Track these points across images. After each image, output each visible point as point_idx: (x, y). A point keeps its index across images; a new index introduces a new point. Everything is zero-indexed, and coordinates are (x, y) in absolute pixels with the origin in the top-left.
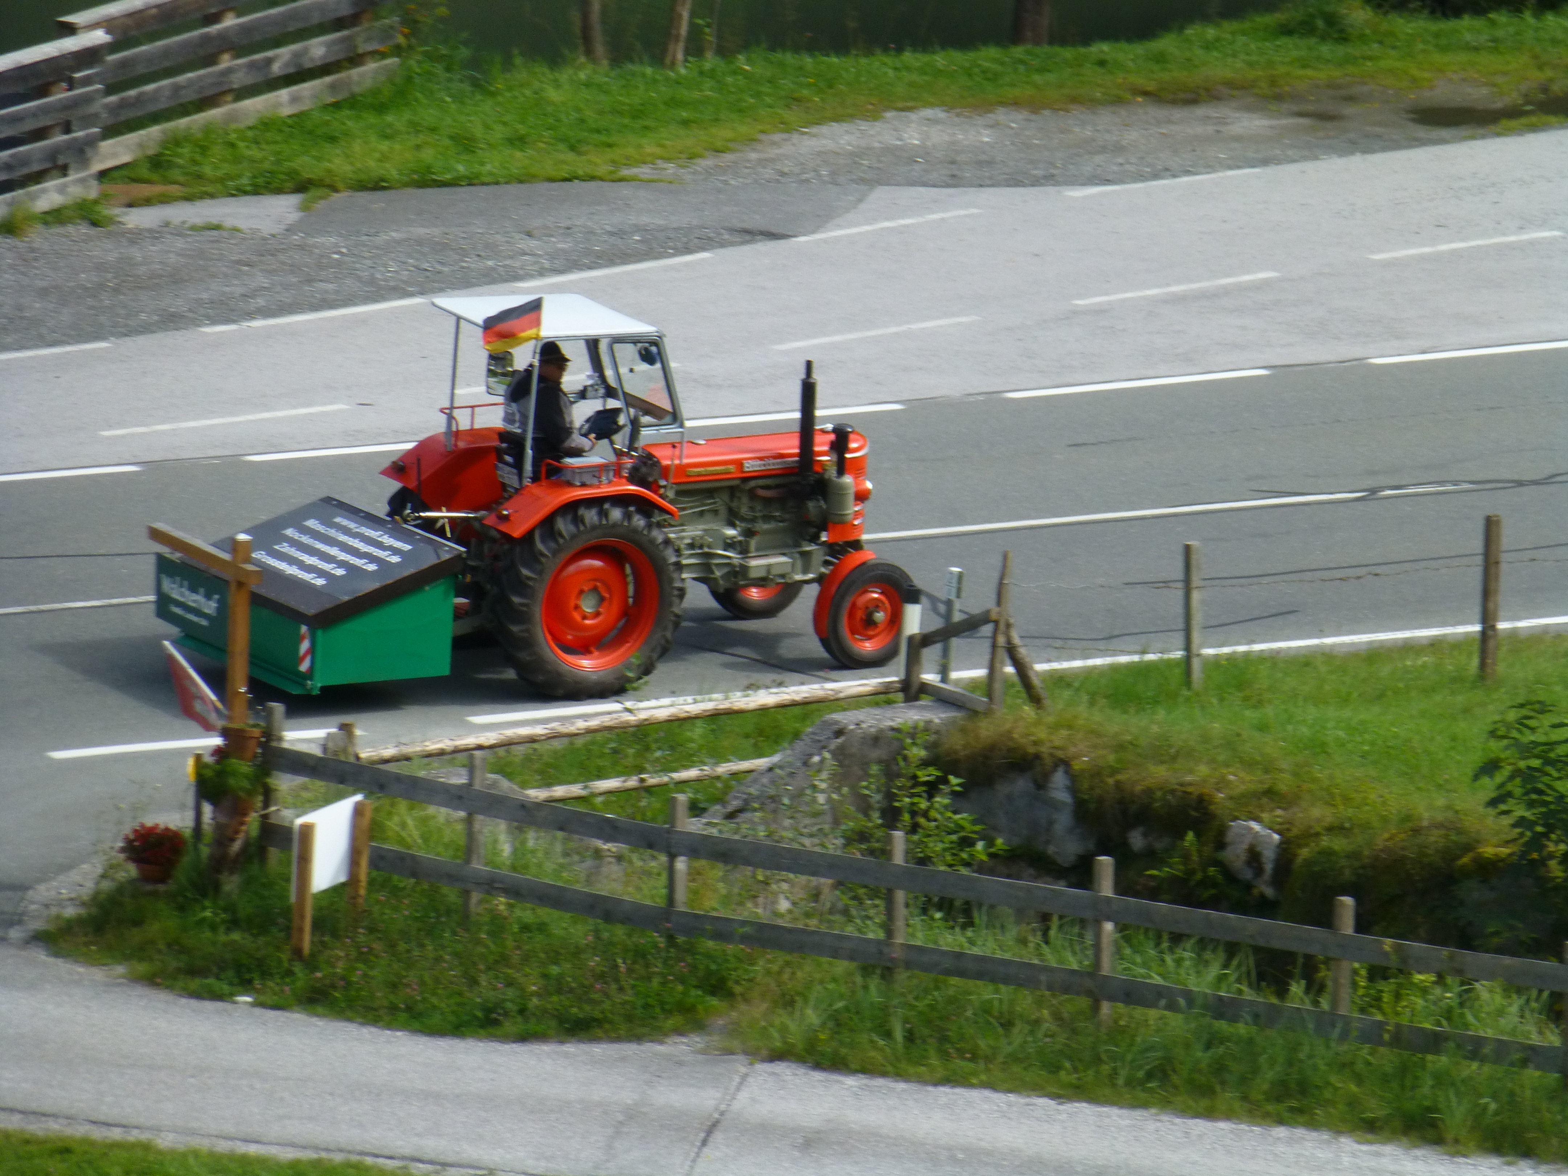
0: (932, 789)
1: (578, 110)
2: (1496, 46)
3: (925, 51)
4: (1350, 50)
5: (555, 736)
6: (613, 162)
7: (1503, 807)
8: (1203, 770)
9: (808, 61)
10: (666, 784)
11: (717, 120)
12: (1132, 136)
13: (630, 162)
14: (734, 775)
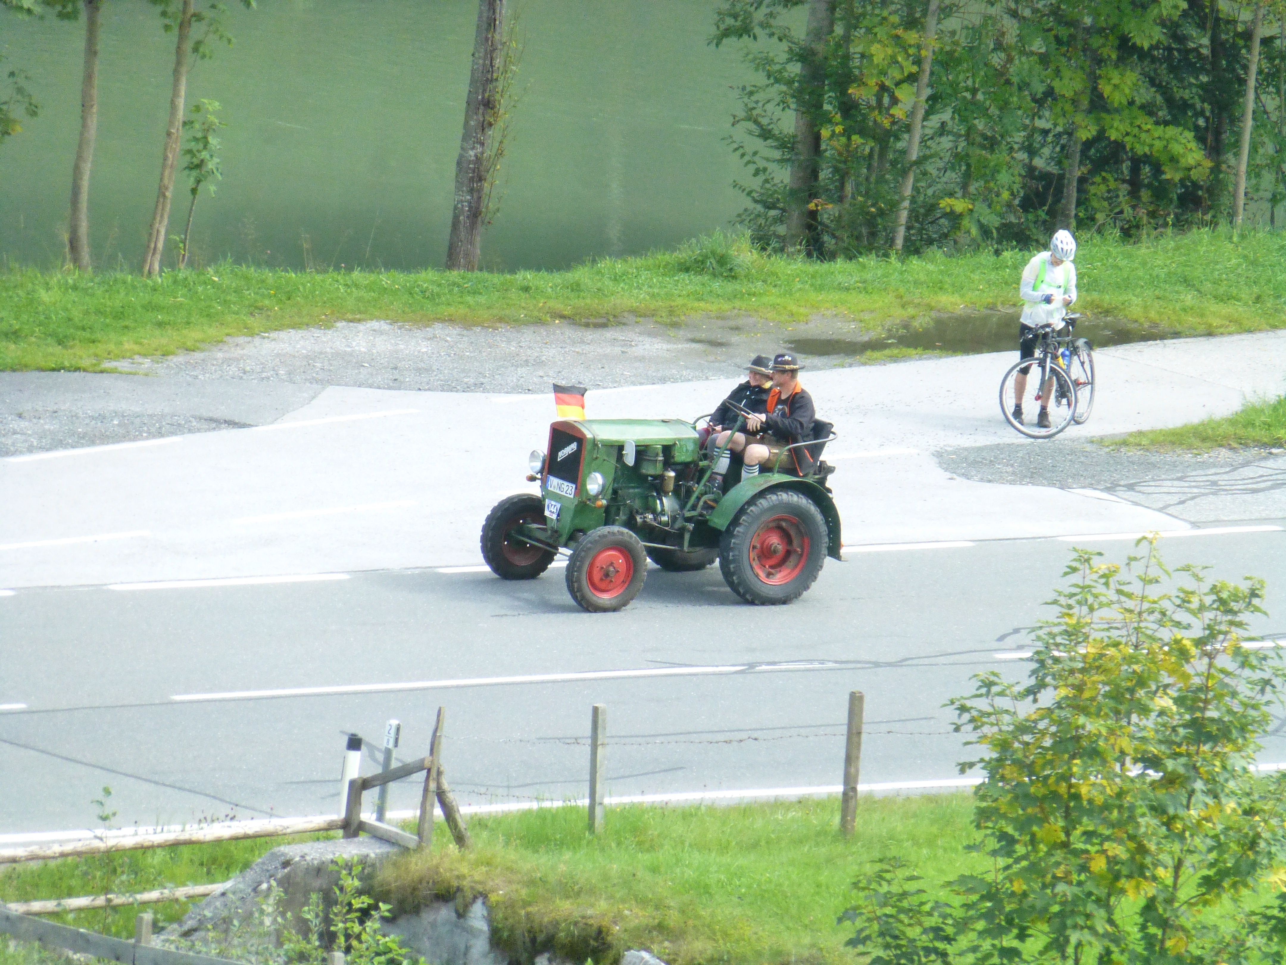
0: (365, 914)
1: (66, 309)
2: (865, 288)
3: (371, 271)
4: (738, 287)
5: (33, 858)
6: (96, 355)
7: (861, 948)
8: (603, 905)
9: (269, 275)
10: (132, 904)
11: (188, 323)
12: (551, 352)
13: (110, 356)
14: (190, 897)
